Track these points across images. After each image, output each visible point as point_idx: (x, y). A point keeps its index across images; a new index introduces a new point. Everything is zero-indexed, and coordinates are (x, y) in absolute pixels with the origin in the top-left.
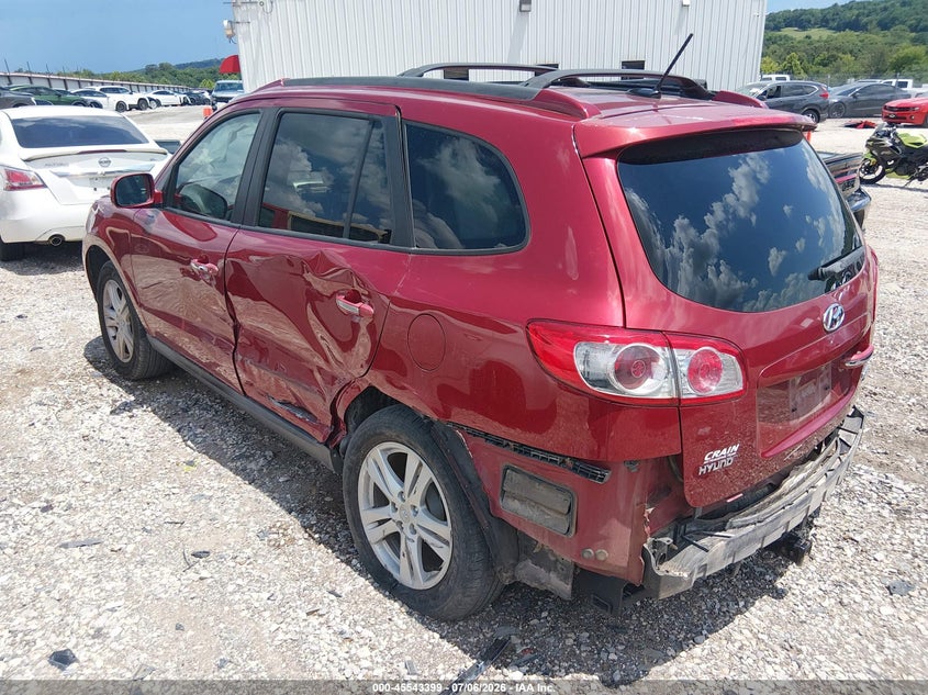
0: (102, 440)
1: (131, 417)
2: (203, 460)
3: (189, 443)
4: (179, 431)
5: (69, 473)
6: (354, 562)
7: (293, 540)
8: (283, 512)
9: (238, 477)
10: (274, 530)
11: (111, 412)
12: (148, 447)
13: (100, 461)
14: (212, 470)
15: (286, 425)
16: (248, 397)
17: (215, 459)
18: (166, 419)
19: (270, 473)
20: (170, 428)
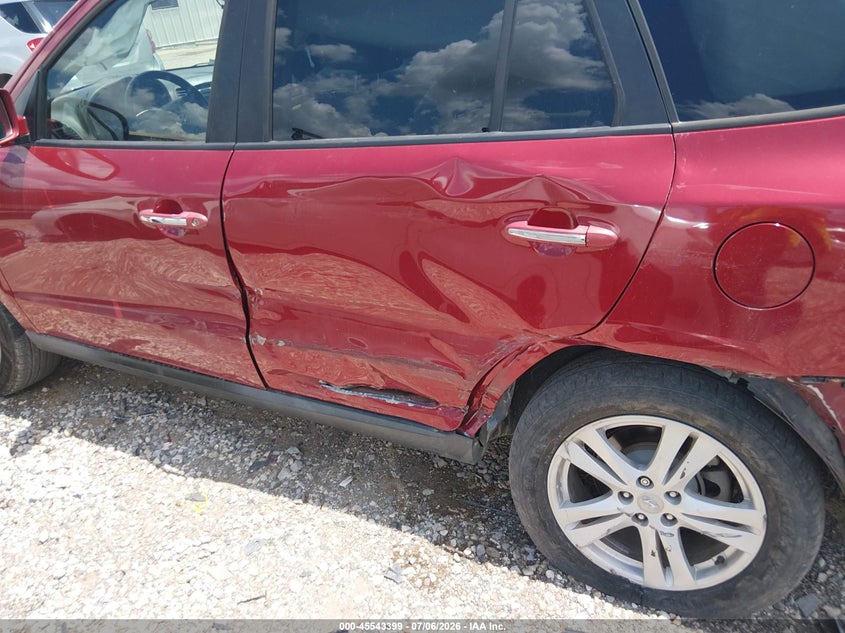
0: (33, 501)
1: (48, 452)
2: (207, 486)
3: (167, 467)
4: (137, 453)
5: (18, 570)
6: (550, 574)
7: (442, 568)
8: (389, 531)
9: (282, 498)
10: (400, 561)
11: (13, 452)
12: (111, 492)
13: (54, 535)
14: (234, 498)
15: (375, 419)
16: (273, 390)
17: (224, 480)
18: (102, 440)
19: (317, 479)
20: (119, 453)
